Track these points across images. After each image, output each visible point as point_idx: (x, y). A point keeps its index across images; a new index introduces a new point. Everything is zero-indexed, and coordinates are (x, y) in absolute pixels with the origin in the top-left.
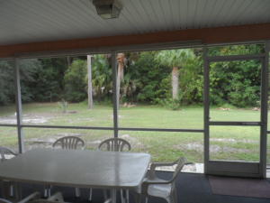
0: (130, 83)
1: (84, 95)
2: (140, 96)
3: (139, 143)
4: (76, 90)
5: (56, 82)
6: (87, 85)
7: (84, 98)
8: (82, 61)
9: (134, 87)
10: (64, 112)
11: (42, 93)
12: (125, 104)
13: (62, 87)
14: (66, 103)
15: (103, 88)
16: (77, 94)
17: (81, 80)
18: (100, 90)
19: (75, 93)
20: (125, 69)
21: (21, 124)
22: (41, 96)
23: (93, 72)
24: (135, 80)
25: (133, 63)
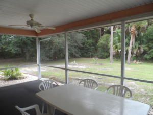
0: (139, 48)
1: (108, 54)
2: (146, 56)
3: (142, 90)
4: (104, 52)
5: (93, 47)
6: (109, 48)
7: (108, 56)
8: (108, 35)
9: (142, 50)
10: (96, 63)
11: (86, 52)
12: (135, 61)
13: (96, 49)
14: (97, 59)
15: (120, 50)
16: (104, 54)
17: (107, 46)
18: (118, 52)
19: (103, 53)
20: (136, 38)
21: (67, 68)
22: (85, 54)
23: (114, 41)
24: (143, 46)
25: (142, 34)
